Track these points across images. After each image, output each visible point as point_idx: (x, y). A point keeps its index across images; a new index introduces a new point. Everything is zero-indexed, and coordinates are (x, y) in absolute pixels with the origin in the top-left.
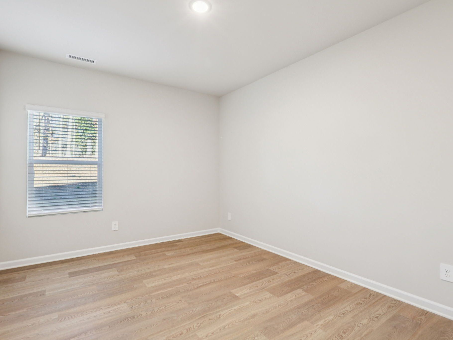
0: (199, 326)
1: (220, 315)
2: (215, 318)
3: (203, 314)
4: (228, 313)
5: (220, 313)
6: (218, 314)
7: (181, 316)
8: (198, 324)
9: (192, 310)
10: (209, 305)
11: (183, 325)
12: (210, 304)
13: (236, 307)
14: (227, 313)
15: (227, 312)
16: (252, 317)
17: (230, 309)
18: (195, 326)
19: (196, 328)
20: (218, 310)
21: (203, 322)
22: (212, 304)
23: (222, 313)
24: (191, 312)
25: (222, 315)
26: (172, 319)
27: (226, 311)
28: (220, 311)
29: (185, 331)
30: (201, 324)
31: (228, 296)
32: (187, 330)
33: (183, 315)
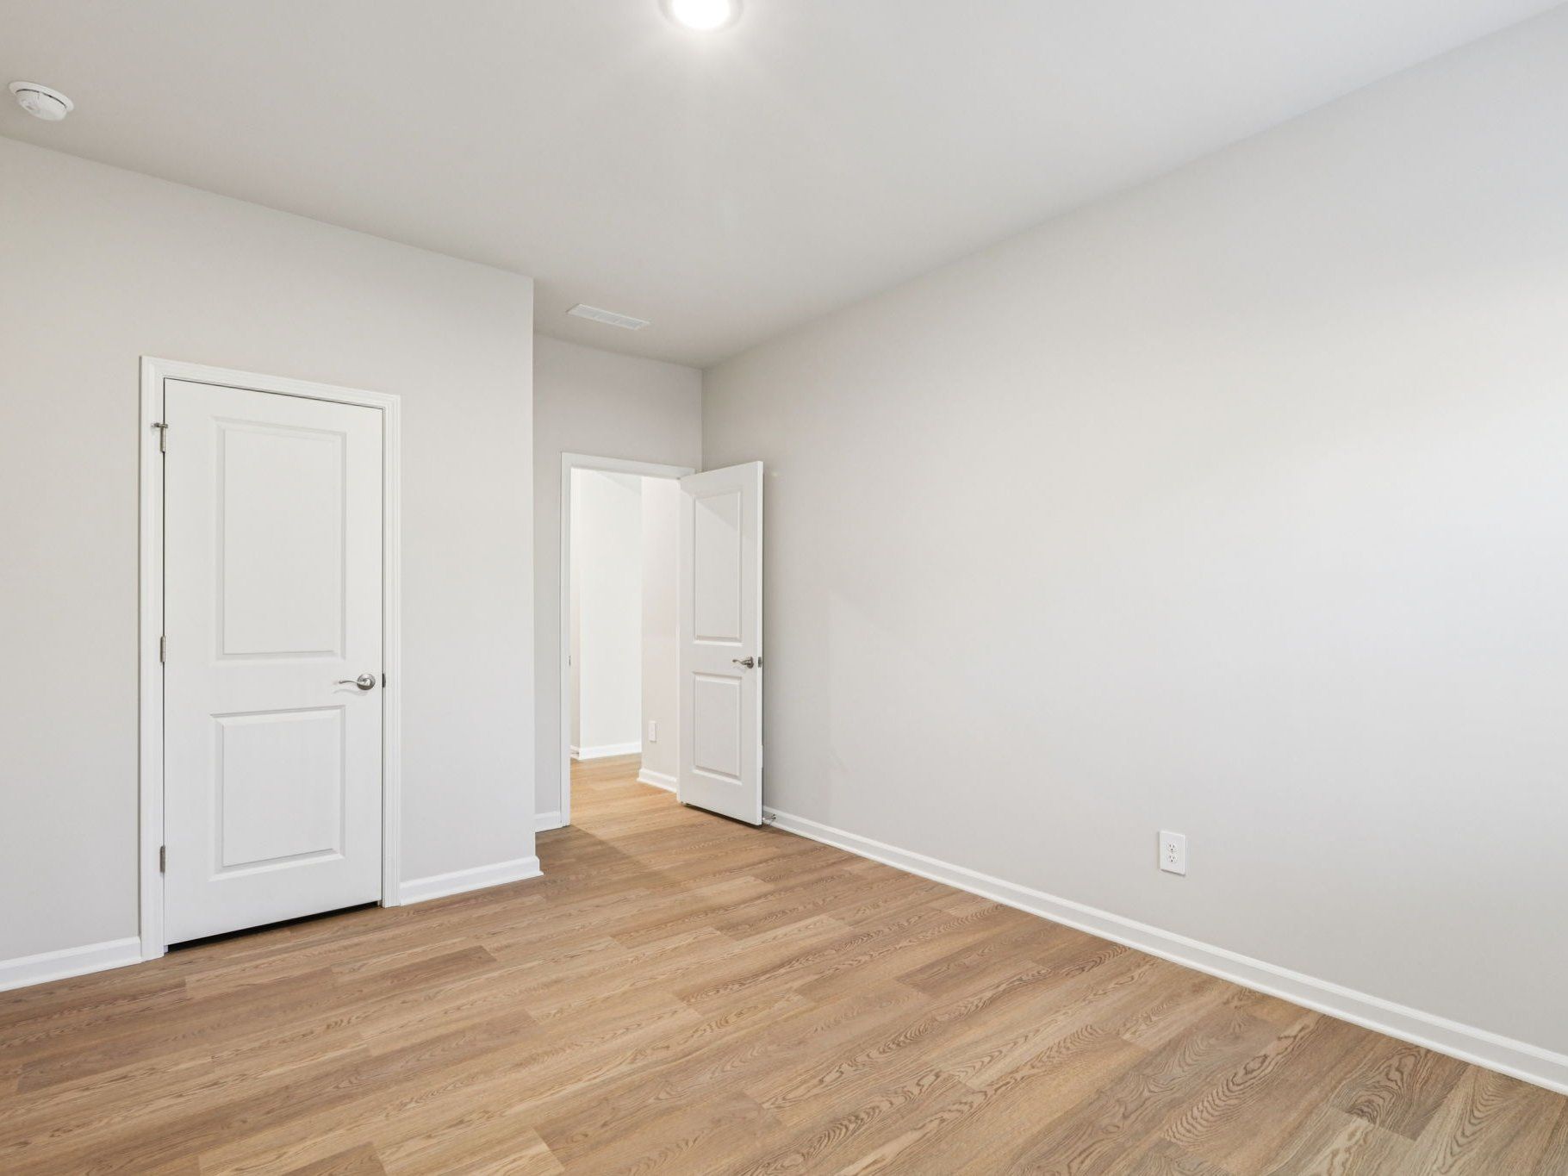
0: (697, 1031)
1: (634, 1060)
2: (649, 1051)
3: (688, 1061)
4: (605, 1069)
5: (634, 1066)
6: (639, 1064)
7: (755, 1053)
8: (701, 1035)
9: (724, 1072)
10: (668, 1093)
11: (743, 1032)
12: (663, 1095)
13: (571, 1088)
14: (608, 1067)
15: (608, 1071)
16: (534, 1059)
17: (594, 1081)
18: (709, 1030)
19: (705, 1026)
20: (636, 1077)
21: (686, 1042)
22: (658, 1099)
23: (625, 1068)
24: (728, 1067)
25: (628, 1061)
26: (779, 1045)
27: (613, 1073)
28: (630, 1075)
29: (732, 1018)
30: (692, 1036)
31: (586, 1136)
32: (727, 1022)
33: (751, 1055)
